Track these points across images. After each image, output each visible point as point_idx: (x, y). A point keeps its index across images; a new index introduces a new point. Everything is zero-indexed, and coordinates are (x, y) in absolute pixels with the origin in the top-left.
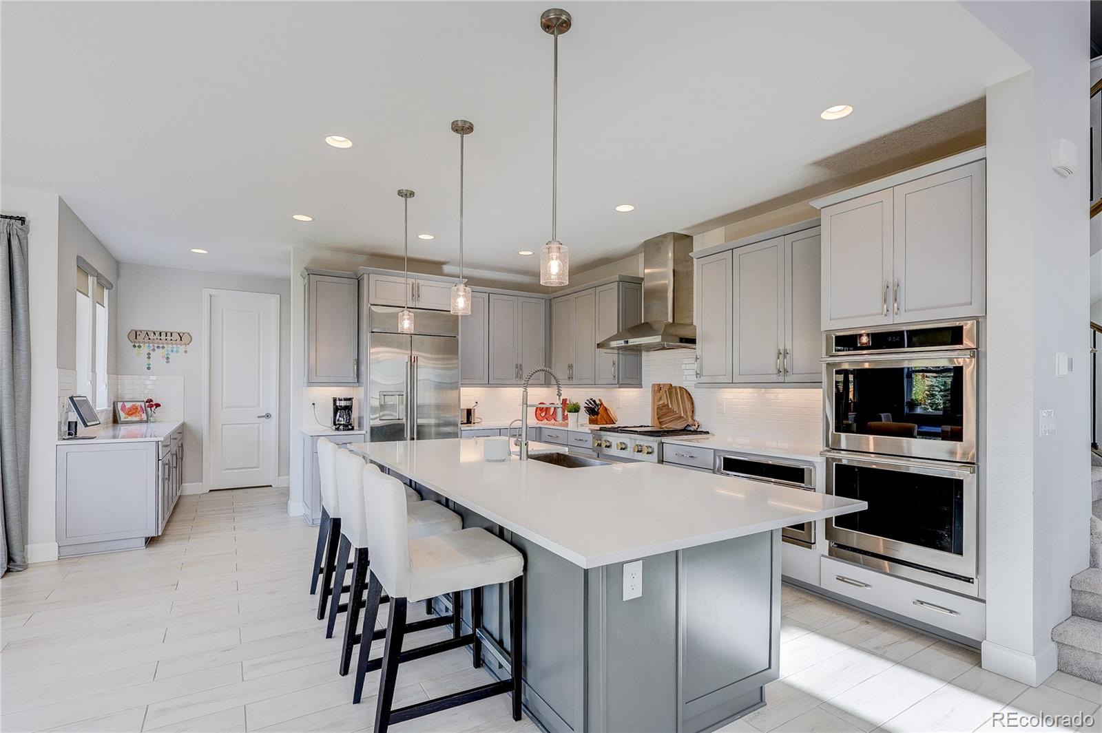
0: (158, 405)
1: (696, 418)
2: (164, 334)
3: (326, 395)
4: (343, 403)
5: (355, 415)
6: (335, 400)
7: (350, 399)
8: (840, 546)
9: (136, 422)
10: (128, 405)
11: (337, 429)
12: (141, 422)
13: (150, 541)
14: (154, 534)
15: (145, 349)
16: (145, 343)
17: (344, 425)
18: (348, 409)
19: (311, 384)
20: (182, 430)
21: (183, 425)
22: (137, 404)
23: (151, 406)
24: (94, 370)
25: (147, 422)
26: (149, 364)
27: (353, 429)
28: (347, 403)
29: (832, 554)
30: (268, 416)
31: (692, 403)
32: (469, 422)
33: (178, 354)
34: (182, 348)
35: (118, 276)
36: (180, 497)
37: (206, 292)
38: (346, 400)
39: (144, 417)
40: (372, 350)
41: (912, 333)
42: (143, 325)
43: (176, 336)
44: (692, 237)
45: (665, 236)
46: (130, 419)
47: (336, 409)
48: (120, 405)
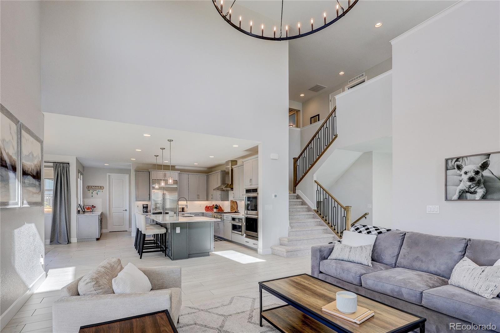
0: (95, 207)
1: (238, 209)
2: (96, 187)
3: (141, 204)
4: (145, 206)
5: (149, 209)
6: (143, 205)
7: (147, 205)
8: (247, 235)
9: (89, 212)
10: (87, 207)
11: (144, 213)
12: (90, 212)
13: (98, 239)
14: (98, 238)
15: (91, 191)
16: (91, 189)
17: (145, 212)
18: (147, 207)
19: (136, 201)
20: (102, 214)
21: (102, 213)
22: (89, 207)
23: (93, 207)
24: (77, 197)
25: (92, 212)
26: (92, 195)
27: (148, 213)
28: (146, 206)
29: (246, 237)
30: (126, 210)
31: (237, 205)
32: (183, 211)
33: (100, 193)
34: (101, 191)
35: (84, 171)
36: (102, 233)
37: (108, 174)
38: (146, 205)
39: (91, 210)
40: (153, 191)
41: (253, 190)
42: (91, 184)
43: (100, 187)
44: (237, 161)
45: (229, 161)
46: (88, 211)
47: (144, 207)
48: (85, 207)
